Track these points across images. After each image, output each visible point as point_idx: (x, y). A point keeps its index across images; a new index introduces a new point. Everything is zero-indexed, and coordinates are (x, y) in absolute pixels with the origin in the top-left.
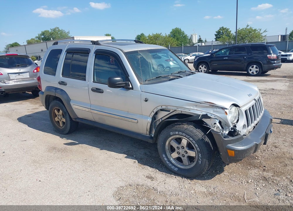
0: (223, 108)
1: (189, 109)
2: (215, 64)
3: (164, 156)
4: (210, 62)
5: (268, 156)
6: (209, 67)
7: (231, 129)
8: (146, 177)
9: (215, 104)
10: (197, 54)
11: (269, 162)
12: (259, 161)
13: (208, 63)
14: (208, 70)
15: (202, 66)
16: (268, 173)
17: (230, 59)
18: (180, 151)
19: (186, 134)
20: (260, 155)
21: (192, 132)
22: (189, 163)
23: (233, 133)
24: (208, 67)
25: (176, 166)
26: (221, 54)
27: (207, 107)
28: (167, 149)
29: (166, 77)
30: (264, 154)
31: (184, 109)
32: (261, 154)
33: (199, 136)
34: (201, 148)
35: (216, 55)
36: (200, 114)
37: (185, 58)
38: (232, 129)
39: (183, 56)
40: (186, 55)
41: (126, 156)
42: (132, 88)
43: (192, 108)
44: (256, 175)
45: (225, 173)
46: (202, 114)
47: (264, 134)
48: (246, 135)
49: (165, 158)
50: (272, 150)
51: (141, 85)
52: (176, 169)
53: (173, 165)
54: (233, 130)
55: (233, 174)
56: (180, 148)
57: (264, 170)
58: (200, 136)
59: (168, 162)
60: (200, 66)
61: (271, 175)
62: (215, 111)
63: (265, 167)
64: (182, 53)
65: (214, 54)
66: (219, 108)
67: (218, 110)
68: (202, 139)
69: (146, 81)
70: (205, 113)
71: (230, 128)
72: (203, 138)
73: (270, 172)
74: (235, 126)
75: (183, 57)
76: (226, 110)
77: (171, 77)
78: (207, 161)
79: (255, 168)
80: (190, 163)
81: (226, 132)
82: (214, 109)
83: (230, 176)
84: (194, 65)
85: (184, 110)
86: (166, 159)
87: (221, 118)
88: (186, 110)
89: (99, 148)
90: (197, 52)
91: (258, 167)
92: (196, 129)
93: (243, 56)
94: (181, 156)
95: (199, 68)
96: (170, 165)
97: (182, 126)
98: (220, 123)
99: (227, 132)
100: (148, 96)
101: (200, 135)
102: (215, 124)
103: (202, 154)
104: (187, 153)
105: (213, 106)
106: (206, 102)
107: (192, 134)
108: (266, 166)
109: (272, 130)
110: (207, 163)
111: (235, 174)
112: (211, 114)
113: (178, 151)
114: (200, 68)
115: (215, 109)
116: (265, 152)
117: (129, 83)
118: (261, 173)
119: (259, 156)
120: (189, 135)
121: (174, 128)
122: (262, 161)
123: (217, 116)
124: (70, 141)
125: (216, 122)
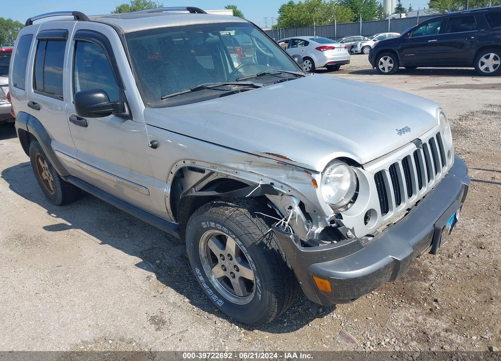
0: (309, 171)
1: (237, 171)
2: (410, 55)
3: (198, 271)
4: (401, 50)
5: (455, 270)
6: (398, 61)
7: (329, 223)
8: (149, 318)
9: (289, 159)
10: (387, 35)
11: (450, 290)
12: (427, 285)
13: (396, 53)
14: (397, 66)
15: (385, 59)
16: (437, 321)
17: (441, 41)
18: (227, 263)
19: (229, 230)
20: (436, 269)
21: (240, 226)
22: (243, 293)
23: (334, 232)
24: (396, 61)
25: (220, 297)
26: (424, 33)
27: (272, 166)
28: (203, 256)
29: (220, 88)
30: (446, 264)
31: (225, 169)
32: (438, 266)
33: (254, 235)
34: (257, 266)
35: (413, 36)
36: (257, 182)
37: (364, 44)
38: (332, 222)
39: (361, 40)
40: (366, 38)
41: (141, 260)
42: (130, 117)
43: (241, 167)
44: (407, 324)
45: (335, 316)
46: (261, 183)
47: (429, 229)
48: (373, 236)
49: (200, 276)
50: (468, 256)
51: (148, 108)
52: (220, 303)
53: (215, 292)
54: (333, 225)
55: (352, 320)
56: (226, 257)
57: (431, 309)
58: (256, 237)
59: (205, 286)
60: (382, 59)
61: (445, 326)
62: (291, 178)
63: (436, 301)
64: (359, 35)
65: (409, 34)
66: (299, 170)
67: (297, 174)
68: (262, 244)
69: (162, 99)
70: (268, 182)
71: (327, 219)
72: (265, 241)
73: (444, 318)
74: (339, 216)
75: (360, 43)
76: (314, 175)
77: (234, 88)
78: (273, 296)
79: (410, 304)
80: (246, 293)
81: (318, 228)
82: (287, 172)
83: (343, 324)
84: (369, 57)
85: (227, 171)
86: (201, 278)
87: (302, 195)
88: (230, 172)
89: (100, 240)
90: (388, 32)
91: (420, 302)
92: (252, 219)
93: (468, 36)
94: (229, 276)
95: (379, 63)
96: (210, 292)
97: (221, 210)
98: (302, 206)
99: (319, 230)
100: (159, 135)
101: (259, 232)
102: (291, 208)
103: (262, 279)
104: (238, 270)
105: (285, 164)
106: (269, 154)
107: (240, 231)
108: (439, 300)
109: (457, 217)
110: (274, 299)
111: (356, 320)
112: (282, 183)
113: (223, 262)
114: (382, 63)
115: (291, 173)
116: (450, 260)
117: (125, 104)
118: (420, 318)
119: (433, 271)
120: (235, 232)
121: (207, 214)
122: (434, 285)
123: (294, 189)
124: (61, 221)
125: (292, 205)
